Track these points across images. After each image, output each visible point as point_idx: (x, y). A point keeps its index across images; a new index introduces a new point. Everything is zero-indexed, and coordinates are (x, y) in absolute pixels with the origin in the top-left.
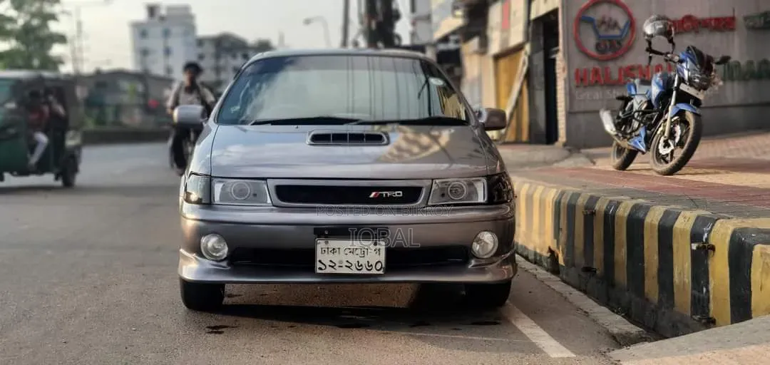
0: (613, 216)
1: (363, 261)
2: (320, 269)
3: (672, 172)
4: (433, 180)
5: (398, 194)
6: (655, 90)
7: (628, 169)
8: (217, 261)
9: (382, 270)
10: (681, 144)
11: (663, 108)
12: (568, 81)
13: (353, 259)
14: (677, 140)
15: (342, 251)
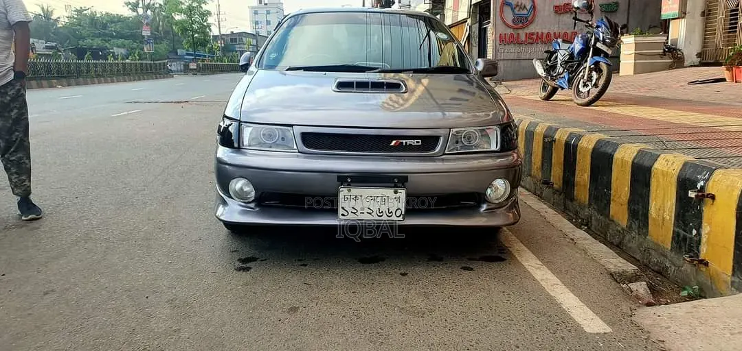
0: (575, 146)
1: (384, 208)
2: (343, 215)
3: (589, 104)
4: (450, 129)
5: (417, 142)
6: (577, 46)
7: (552, 99)
8: (245, 203)
9: (402, 216)
10: (596, 85)
11: (582, 60)
12: (494, 41)
13: (375, 206)
14: (593, 82)
15: (364, 198)
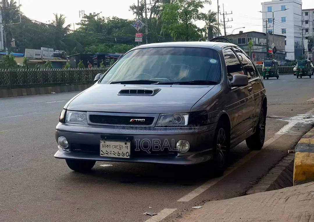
1: (120, 152)
2: (102, 154)
5: (143, 120)
8: (65, 149)
9: (129, 156)
13: (116, 150)
15: (111, 146)
